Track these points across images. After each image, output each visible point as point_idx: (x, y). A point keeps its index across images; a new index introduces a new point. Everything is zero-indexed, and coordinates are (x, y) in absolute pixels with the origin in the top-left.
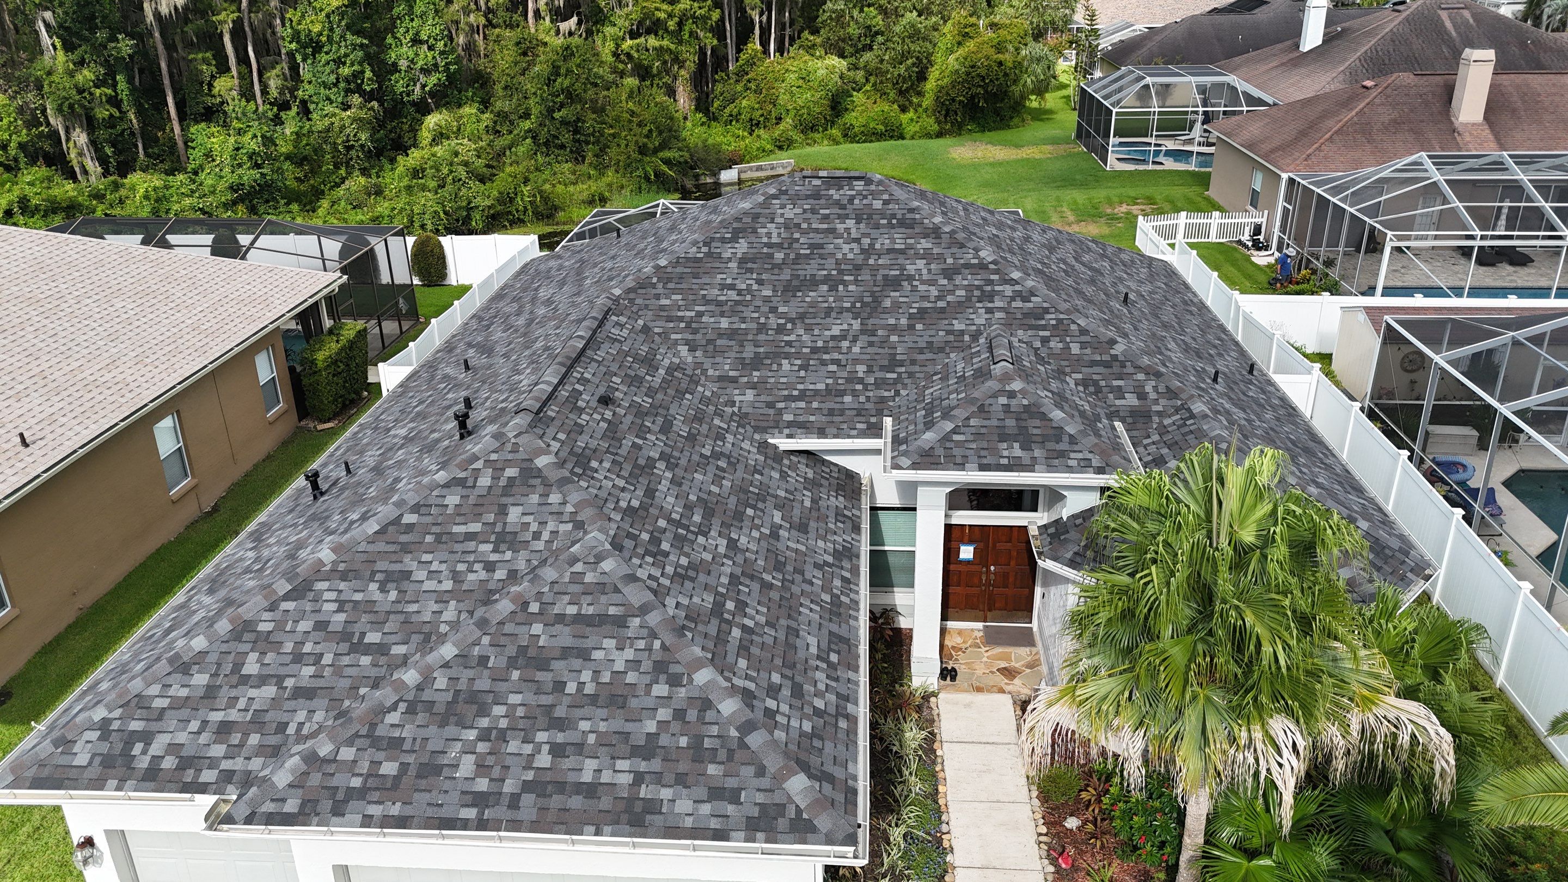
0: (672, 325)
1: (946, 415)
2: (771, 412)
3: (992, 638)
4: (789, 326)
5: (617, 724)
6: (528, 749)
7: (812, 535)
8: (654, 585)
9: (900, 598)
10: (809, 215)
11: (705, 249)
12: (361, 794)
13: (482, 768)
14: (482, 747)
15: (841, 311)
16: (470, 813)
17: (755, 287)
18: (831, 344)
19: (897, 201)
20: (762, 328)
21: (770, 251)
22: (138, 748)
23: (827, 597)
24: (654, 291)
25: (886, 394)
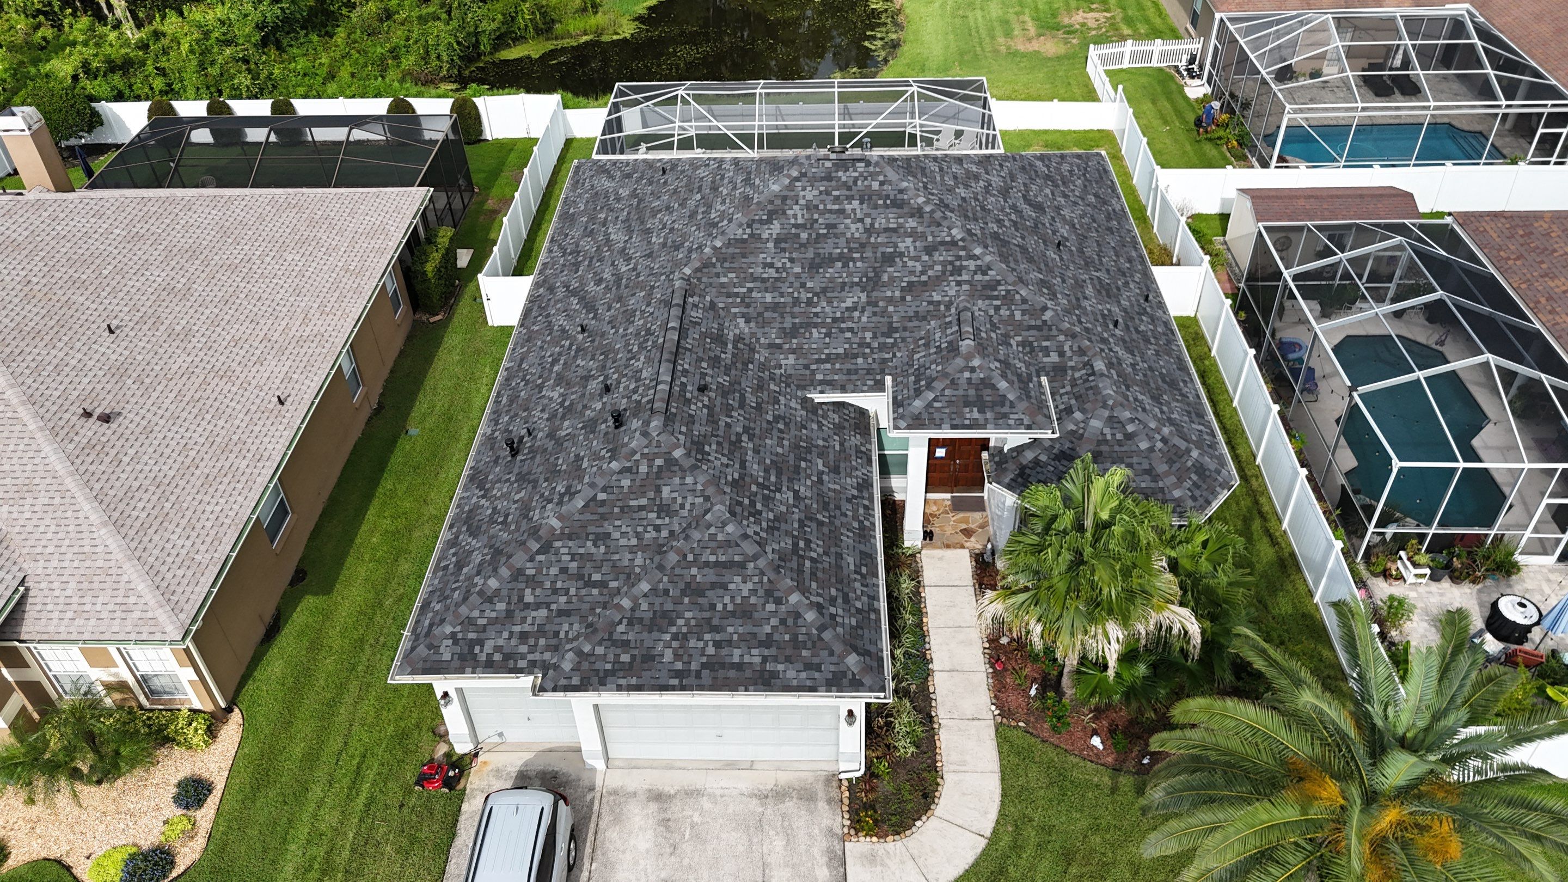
0: (730, 300)
1: (929, 387)
2: (808, 372)
3: (957, 506)
4: (815, 299)
5: (749, 628)
6: (701, 644)
7: (843, 474)
8: (758, 538)
9: (896, 482)
10: (824, 197)
11: (748, 231)
12: (613, 673)
13: (677, 656)
14: (675, 644)
15: (853, 285)
16: (675, 682)
17: (788, 265)
18: (846, 315)
19: (890, 183)
20: (797, 301)
21: (798, 231)
22: (477, 649)
23: (856, 525)
24: (715, 270)
25: (887, 356)
